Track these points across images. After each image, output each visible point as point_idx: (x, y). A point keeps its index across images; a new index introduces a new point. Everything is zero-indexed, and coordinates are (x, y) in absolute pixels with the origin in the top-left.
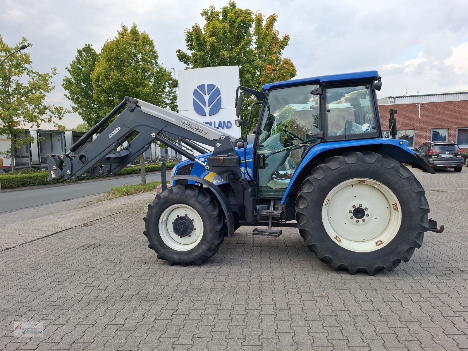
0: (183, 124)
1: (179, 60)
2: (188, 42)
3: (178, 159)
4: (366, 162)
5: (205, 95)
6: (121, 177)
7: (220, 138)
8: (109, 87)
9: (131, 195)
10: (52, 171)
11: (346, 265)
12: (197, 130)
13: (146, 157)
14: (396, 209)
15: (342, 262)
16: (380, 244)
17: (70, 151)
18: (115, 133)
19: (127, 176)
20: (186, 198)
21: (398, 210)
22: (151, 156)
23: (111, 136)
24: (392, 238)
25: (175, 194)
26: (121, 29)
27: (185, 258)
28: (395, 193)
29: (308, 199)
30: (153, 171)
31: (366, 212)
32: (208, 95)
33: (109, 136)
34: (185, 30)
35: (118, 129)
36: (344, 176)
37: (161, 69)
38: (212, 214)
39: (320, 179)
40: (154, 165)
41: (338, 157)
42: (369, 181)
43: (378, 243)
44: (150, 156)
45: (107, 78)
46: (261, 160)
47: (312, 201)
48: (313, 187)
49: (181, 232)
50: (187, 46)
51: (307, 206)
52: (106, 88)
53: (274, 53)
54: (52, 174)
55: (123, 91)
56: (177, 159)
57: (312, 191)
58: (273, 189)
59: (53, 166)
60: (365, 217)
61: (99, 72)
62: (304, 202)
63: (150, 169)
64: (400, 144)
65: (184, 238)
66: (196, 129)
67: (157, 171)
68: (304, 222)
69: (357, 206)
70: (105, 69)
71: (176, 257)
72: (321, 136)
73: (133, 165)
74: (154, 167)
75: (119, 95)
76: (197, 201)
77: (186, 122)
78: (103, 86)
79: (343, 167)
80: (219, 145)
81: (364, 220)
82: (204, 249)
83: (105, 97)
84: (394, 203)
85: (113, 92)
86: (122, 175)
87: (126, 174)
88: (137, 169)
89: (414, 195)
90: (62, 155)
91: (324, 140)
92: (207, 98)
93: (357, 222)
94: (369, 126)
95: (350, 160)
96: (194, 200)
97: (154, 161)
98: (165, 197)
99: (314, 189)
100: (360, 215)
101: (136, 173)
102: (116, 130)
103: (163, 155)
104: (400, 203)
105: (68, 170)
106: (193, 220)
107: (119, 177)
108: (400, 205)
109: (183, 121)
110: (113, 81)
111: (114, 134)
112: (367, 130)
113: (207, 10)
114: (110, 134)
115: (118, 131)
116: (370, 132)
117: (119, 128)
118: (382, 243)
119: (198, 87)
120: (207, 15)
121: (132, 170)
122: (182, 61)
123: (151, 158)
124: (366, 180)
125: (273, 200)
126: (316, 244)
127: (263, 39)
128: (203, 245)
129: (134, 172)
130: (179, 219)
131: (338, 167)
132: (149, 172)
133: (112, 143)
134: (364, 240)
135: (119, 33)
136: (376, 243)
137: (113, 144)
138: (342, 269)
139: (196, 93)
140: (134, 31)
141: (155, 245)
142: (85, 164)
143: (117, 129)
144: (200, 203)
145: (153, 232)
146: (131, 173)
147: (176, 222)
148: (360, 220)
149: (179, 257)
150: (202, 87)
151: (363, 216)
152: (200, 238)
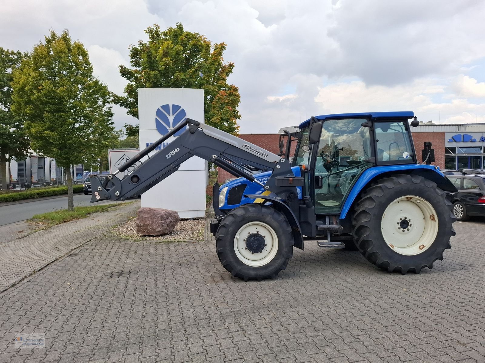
0: (245, 147)
1: (121, 75)
2: (132, 58)
3: (76, 181)
4: (414, 182)
5: (169, 115)
6: (16, 203)
7: (280, 160)
8: (39, 99)
9: (68, 222)
10: (97, 192)
11: (401, 267)
12: (258, 152)
13: (39, 180)
14: (433, 220)
15: (398, 265)
16: (423, 248)
17: (119, 170)
18: (173, 153)
19: (23, 201)
20: (262, 215)
21: (435, 220)
22: (45, 178)
23: (169, 156)
24: (432, 242)
25: (252, 212)
26: (49, 36)
27: (262, 273)
28: (434, 207)
29: (371, 214)
30: (52, 195)
31: (410, 223)
32: (173, 115)
33: (167, 156)
34: (130, 46)
35: (177, 150)
36: (398, 194)
37: (96, 82)
38: (287, 230)
39: (380, 196)
40: (53, 189)
41: (393, 179)
42: (415, 197)
43: (421, 247)
44: (43, 179)
45: (36, 88)
46: (320, 181)
47: (374, 215)
48: (375, 204)
49: (255, 249)
50: (131, 62)
51: (370, 219)
52: (34, 99)
53: (222, 79)
54: (96, 196)
55: (55, 104)
56: (74, 182)
57: (374, 207)
58: (325, 206)
59: (98, 187)
60: (409, 227)
61: (25, 81)
62: (367, 216)
63: (50, 193)
64: (435, 169)
65: (255, 254)
66: (257, 151)
67: (57, 195)
68: (368, 233)
69: (403, 219)
70: (34, 78)
71: (252, 273)
72: (374, 161)
73: (23, 189)
74: (54, 191)
75: (50, 108)
76: (273, 218)
77: (248, 145)
78: (31, 97)
79: (398, 186)
80: (278, 167)
81: (408, 230)
82: (279, 263)
83: (30, 110)
84: (431, 215)
85: (44, 104)
86: (17, 200)
87: (21, 200)
88: (35, 193)
89: (446, 208)
90: (110, 175)
91: (376, 164)
92: (171, 118)
93: (403, 231)
94: (408, 154)
95: (402, 181)
96: (270, 218)
97: (48, 184)
98: (242, 216)
99: (375, 205)
100: (405, 226)
101: (33, 198)
102: (175, 151)
103: (58, 176)
104: (437, 214)
105: (118, 191)
106: (264, 237)
107: (14, 203)
108: (437, 216)
109: (245, 144)
110: (44, 92)
111: (172, 155)
112: (407, 157)
113: (151, 28)
114: (168, 155)
115: (177, 151)
116: (409, 159)
117: (179, 149)
118: (424, 247)
119: (162, 107)
120: (151, 33)
121: (28, 194)
122: (124, 77)
123: (45, 180)
124: (413, 197)
125: (328, 216)
126: (377, 251)
127: (212, 65)
128: (278, 259)
129: (31, 197)
130: (251, 236)
131: (394, 187)
132: (48, 196)
133: (169, 164)
134: (408, 246)
135: (47, 39)
136: (419, 247)
137: (171, 164)
138: (398, 271)
139: (159, 112)
140: (65, 39)
141: (231, 262)
142: (138, 185)
143: (176, 149)
144: (276, 220)
145: (229, 250)
146: (27, 198)
147: (250, 240)
148: (406, 230)
149: (255, 272)
150: (166, 107)
151: (407, 226)
152: (274, 253)
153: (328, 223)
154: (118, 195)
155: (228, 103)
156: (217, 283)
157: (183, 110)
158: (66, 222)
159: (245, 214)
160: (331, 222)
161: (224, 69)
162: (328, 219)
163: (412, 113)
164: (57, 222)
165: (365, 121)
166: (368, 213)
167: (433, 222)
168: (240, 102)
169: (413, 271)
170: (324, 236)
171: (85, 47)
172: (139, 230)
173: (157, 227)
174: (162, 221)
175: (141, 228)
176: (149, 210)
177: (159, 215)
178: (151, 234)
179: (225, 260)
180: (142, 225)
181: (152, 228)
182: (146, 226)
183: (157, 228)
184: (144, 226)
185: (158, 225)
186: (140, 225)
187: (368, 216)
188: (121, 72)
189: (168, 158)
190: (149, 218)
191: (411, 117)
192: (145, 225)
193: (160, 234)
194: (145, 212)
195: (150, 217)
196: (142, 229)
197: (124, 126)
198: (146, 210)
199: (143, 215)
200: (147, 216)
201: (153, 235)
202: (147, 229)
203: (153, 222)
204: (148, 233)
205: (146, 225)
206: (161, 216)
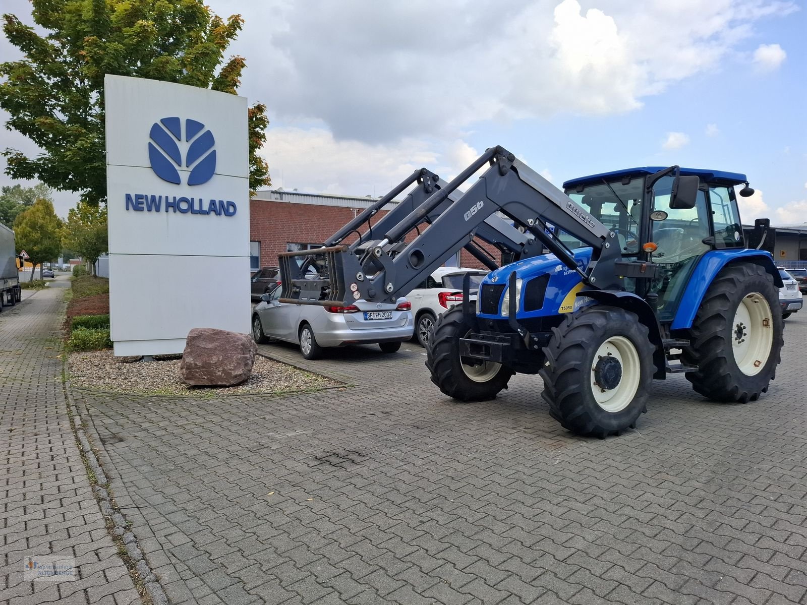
0: (569, 208)
7: (610, 234)
10: (354, 284)
11: (746, 393)
12: (584, 219)
15: (743, 391)
18: (474, 211)
20: (627, 325)
21: (769, 325)
23: (468, 217)
29: (726, 318)
31: (744, 331)
32: (188, 141)
33: (465, 216)
35: (480, 205)
39: (732, 293)
41: (742, 268)
42: (758, 295)
49: (611, 382)
51: (724, 327)
54: (353, 292)
57: (728, 309)
60: (743, 337)
62: (721, 322)
66: (583, 217)
68: (722, 348)
69: (739, 325)
76: (638, 329)
80: (608, 245)
84: (764, 319)
90: (379, 249)
92: (184, 147)
93: (739, 342)
94: (738, 234)
95: (749, 271)
99: (730, 306)
102: (476, 206)
104: (773, 318)
105: (391, 283)
108: (773, 321)
109: (569, 203)
111: (473, 214)
112: (737, 239)
114: (466, 214)
115: (479, 208)
117: (482, 203)
118: (760, 364)
119: (162, 121)
131: (744, 280)
133: (468, 231)
136: (755, 364)
137: (471, 232)
142: (420, 270)
143: (478, 204)
149: (616, 422)
150: (172, 123)
154: (392, 290)
157: (209, 133)
159: (607, 324)
163: (743, 175)
166: (723, 318)
167: (765, 328)
172: (191, 376)
173: (235, 367)
174: (243, 354)
175: (197, 372)
176: (214, 334)
177: (237, 342)
178: (220, 383)
180: (199, 364)
181: (224, 370)
182: (210, 367)
183: (234, 370)
184: (203, 367)
185: (238, 363)
186: (196, 365)
187: (723, 322)
188: (8, 31)
189: (467, 219)
190: (216, 349)
192: (207, 365)
193: (239, 381)
194: (204, 338)
195: (218, 348)
196: (197, 375)
198: (207, 334)
199: (203, 344)
200: (209, 346)
201: (224, 383)
202: (210, 373)
203: (226, 358)
204: (212, 381)
205: (209, 365)
206: (243, 345)
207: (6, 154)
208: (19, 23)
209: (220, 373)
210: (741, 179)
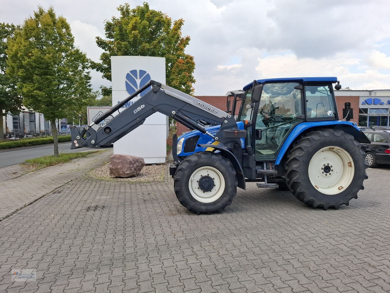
0: (199, 105)
1: (98, 45)
2: (107, 31)
3: (61, 133)
4: (336, 136)
5: (137, 79)
6: (12, 150)
7: (227, 116)
8: (29, 64)
10: (76, 141)
11: (324, 204)
12: (210, 109)
13: (30, 131)
14: (350, 166)
15: (320, 202)
16: (341, 189)
17: (94, 123)
19: (17, 148)
20: (212, 161)
21: (352, 166)
22: (35, 130)
23: (136, 112)
24: (349, 184)
25: (204, 159)
26: (37, 11)
27: (211, 208)
28: (351, 155)
29: (300, 161)
30: (42, 144)
31: (331, 169)
32: (140, 79)
33: (134, 111)
34: (105, 21)
35: (143, 107)
36: (322, 145)
37: (77, 51)
38: (232, 173)
39: (308, 146)
40: (42, 139)
41: (319, 132)
42: (336, 148)
44: (34, 130)
45: (26, 55)
46: (259, 134)
47: (303, 161)
48: (304, 153)
49: (206, 188)
50: (106, 34)
51: (300, 165)
52: (25, 64)
53: (180, 50)
54: (75, 144)
55: (43, 69)
56: (60, 133)
57: (303, 155)
58: (263, 154)
59: (77, 136)
60: (331, 172)
61: (17, 48)
62: (297, 163)
63: (39, 142)
64: (354, 125)
65: (206, 193)
66: (208, 109)
67: (45, 144)
68: (297, 177)
69: (326, 165)
70: (25, 46)
71: (204, 208)
72: (304, 118)
73: (17, 138)
74: (43, 140)
75: (39, 71)
76: (221, 163)
77: (201, 104)
78: (23, 62)
79: (322, 138)
80: (226, 121)
81: (330, 174)
82: (226, 200)
83: (22, 73)
84: (349, 162)
85: (34, 68)
86: (12, 148)
87: (16, 147)
88: (27, 142)
89: (361, 156)
90: (87, 127)
91: (305, 120)
92: (138, 81)
93: (326, 175)
94: (332, 113)
95: (326, 134)
96: (219, 163)
97: (38, 135)
98: (196, 161)
99: (304, 154)
100: (328, 170)
101: (26, 146)
102: (140, 107)
103: (46, 128)
104: (354, 162)
105: (93, 140)
106: (214, 179)
107: (10, 150)
109: (199, 103)
110: (34, 58)
111: (138, 110)
112: (330, 115)
113: (122, 6)
114: (135, 110)
115: (142, 108)
116: (332, 116)
117: (144, 106)
118: (342, 188)
119: (131, 72)
120: (123, 10)
121: (22, 143)
122: (100, 47)
123: (36, 132)
125: (266, 163)
126: (304, 191)
127: (172, 37)
128: (225, 197)
129: (23, 145)
130: (203, 178)
131: (320, 139)
132: (38, 145)
134: (329, 187)
135: (35, 14)
136: (339, 188)
137: (137, 118)
138: (321, 207)
139: (128, 76)
140: (51, 14)
141: (186, 199)
143: (141, 106)
144: (223, 165)
145: (185, 189)
147: (202, 181)
148: (328, 174)
149: (206, 208)
150: (134, 72)
151: (329, 171)
152: (222, 192)
153: (265, 168)
154: (94, 143)
155: (186, 69)
156: (174, 216)
157: (148, 75)
158: (52, 165)
159: (198, 160)
160: (268, 167)
161: (183, 41)
162: (266, 164)
163: (336, 78)
164: (45, 165)
165: (297, 84)
166: (298, 160)
167: (350, 168)
168: (195, 69)
169: (333, 208)
170: (261, 178)
171: (68, 21)
172: (112, 173)
173: (127, 170)
174: (130, 165)
175: (114, 171)
176: (120, 157)
177: (128, 160)
178: (122, 176)
179: (182, 197)
180: (114, 168)
181: (122, 171)
182: (118, 170)
183: (126, 171)
184: (115, 169)
185: (128, 169)
186: (113, 168)
188: (98, 43)
189: (135, 113)
190: (120, 163)
191: (335, 82)
192: (116, 169)
193: (128, 176)
194: (116, 158)
195: (121, 162)
196: (114, 172)
197: (100, 88)
198: (117, 156)
199: (115, 161)
200: (118, 161)
201: (123, 176)
202: (118, 172)
203: (123, 166)
204: (119, 175)
205: (118, 169)
206: (130, 162)
207: (101, 87)
208: (101, 39)
209: (121, 172)
210: (334, 80)
